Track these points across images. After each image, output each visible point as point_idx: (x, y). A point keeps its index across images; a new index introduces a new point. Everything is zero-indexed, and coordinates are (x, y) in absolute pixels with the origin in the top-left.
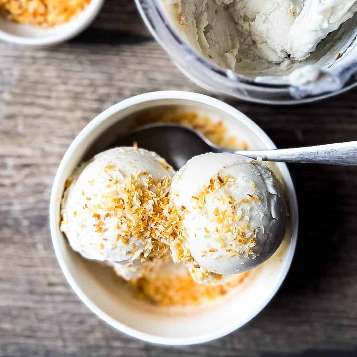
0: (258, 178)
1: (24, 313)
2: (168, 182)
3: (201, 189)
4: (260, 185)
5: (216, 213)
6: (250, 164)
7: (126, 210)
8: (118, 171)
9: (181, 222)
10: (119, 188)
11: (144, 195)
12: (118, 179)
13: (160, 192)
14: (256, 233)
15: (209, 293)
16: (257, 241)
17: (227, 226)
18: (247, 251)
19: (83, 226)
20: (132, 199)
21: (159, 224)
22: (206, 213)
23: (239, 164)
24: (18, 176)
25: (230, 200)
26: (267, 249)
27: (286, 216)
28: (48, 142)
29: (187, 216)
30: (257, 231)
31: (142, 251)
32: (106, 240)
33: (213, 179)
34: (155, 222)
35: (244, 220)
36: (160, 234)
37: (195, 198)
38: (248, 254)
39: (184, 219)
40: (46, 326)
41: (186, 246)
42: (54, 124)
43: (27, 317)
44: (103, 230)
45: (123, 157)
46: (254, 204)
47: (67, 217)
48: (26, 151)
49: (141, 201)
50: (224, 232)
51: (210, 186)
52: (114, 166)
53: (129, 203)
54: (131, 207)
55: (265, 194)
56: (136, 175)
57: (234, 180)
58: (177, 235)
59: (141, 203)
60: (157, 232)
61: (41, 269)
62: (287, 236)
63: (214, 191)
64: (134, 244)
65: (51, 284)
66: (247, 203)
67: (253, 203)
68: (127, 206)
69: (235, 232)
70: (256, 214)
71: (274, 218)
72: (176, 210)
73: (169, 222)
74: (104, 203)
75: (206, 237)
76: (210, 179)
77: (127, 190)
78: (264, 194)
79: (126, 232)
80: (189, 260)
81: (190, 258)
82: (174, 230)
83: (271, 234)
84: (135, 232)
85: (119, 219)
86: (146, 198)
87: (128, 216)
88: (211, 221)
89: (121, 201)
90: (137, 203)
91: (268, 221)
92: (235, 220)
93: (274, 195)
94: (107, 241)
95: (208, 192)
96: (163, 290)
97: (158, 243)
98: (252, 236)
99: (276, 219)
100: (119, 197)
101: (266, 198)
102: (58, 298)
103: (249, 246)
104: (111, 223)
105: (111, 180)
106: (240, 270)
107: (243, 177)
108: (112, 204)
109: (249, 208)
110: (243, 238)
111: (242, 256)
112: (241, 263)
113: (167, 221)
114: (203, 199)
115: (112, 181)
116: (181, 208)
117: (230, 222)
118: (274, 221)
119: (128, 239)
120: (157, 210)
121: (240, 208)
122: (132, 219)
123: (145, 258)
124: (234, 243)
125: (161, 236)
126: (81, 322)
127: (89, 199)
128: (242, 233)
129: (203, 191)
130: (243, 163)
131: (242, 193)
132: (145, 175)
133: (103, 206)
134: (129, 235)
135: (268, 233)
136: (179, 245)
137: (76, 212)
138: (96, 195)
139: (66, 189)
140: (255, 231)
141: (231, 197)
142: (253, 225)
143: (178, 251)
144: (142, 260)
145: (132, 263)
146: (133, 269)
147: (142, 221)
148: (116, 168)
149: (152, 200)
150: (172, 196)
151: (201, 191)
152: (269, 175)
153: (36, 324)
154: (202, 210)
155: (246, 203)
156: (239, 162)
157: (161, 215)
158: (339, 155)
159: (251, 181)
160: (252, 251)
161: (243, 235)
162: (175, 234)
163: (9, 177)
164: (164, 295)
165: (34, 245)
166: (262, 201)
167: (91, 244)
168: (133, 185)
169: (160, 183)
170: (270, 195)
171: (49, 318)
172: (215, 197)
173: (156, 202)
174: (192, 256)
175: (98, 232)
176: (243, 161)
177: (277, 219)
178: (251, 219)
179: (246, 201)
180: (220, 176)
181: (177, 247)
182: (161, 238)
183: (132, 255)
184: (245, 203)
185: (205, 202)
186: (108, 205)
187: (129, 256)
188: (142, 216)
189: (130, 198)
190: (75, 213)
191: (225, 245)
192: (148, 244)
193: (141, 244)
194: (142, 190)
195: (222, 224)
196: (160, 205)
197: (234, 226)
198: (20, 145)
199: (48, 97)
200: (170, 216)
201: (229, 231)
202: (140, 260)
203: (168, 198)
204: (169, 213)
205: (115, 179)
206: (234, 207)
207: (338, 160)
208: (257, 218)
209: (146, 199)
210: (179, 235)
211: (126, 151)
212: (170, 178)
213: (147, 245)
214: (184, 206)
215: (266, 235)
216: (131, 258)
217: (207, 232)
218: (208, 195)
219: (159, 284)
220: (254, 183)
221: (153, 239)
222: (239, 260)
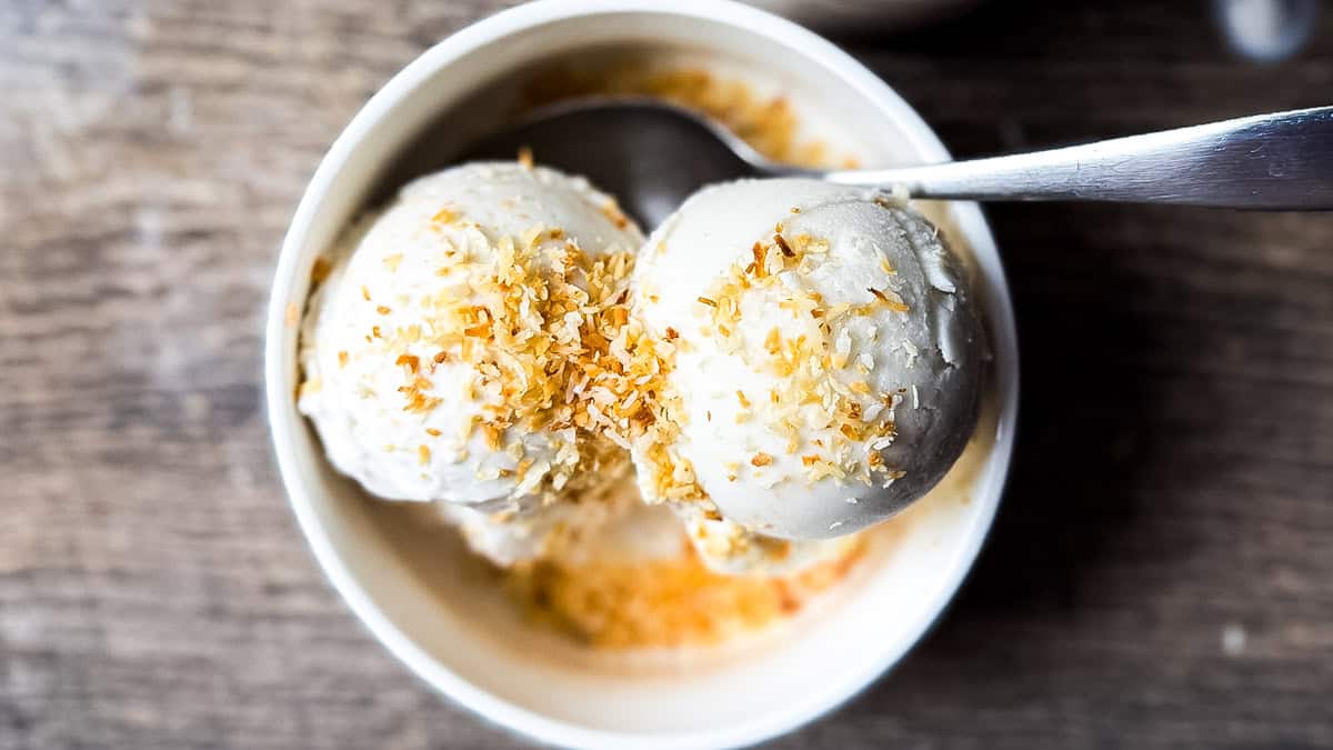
0: (901, 243)
1: (194, 677)
2: (626, 261)
3: (725, 275)
4: (904, 262)
5: (771, 346)
6: (873, 205)
7: (497, 341)
8: (473, 226)
9: (665, 378)
10: (478, 275)
11: (553, 298)
12: (474, 252)
13: (602, 289)
14: (894, 405)
15: (747, 609)
16: (896, 428)
17: (805, 385)
18: (866, 462)
19: (368, 393)
20: (516, 310)
21: (600, 385)
22: (743, 346)
23: (841, 203)
24: (174, 266)
25: (814, 305)
26: (928, 458)
27: (982, 362)
28: (265, 163)
29: (681, 359)
30: (897, 399)
31: (548, 469)
32: (437, 433)
33: (764, 244)
34: (587, 378)
35: (859, 367)
36: (603, 417)
37: (708, 302)
38: (870, 471)
39: (674, 367)
40: (258, 713)
41: (680, 452)
42: (281, 109)
43: (203, 688)
44: (427, 403)
45: (487, 189)
46: (888, 320)
47: (319, 371)
48: (199, 190)
49: (544, 315)
50: (797, 403)
51: (754, 265)
52: (462, 214)
53: (507, 320)
54: (514, 333)
55: (919, 292)
56: (528, 240)
57: (825, 248)
58: (654, 419)
59: (542, 321)
60: (591, 408)
61: (244, 545)
62: (982, 426)
63: (766, 281)
64: (522, 446)
65: (273, 590)
66: (865, 317)
67: (886, 314)
68: (499, 330)
69: (831, 404)
70: (894, 349)
71: (947, 361)
72: (649, 343)
73: (629, 378)
74: (429, 320)
75: (741, 420)
76: (752, 247)
77: (500, 281)
78: (917, 290)
79: (497, 409)
80: (689, 495)
81: (692, 487)
82: (644, 403)
83: (938, 411)
84: (526, 408)
85: (475, 368)
86: (558, 306)
87: (506, 360)
88: (758, 371)
89: (483, 316)
90: (531, 322)
91: (930, 370)
92: (829, 367)
93: (947, 293)
94: (439, 438)
95: (747, 285)
96: (610, 600)
97: (594, 445)
98: (880, 414)
99: (953, 366)
100: (478, 302)
101: (925, 301)
102: (295, 632)
103: (872, 448)
104: (451, 384)
105: (453, 253)
106: (846, 523)
107: (854, 240)
108: (458, 325)
109: (872, 331)
110: (854, 422)
111: (850, 478)
112: (849, 500)
113: (621, 373)
114: (733, 304)
115: (453, 256)
116: (665, 334)
117: (816, 372)
118: (948, 371)
119: (504, 429)
120: (593, 341)
121: (845, 331)
122: (517, 370)
123: (556, 493)
124: (827, 438)
125: (604, 421)
126: (366, 702)
127: (384, 311)
128: (853, 406)
129: (732, 283)
130: (852, 201)
131: (851, 286)
132: (555, 241)
133: (427, 330)
134: (507, 419)
135: (929, 407)
136: (659, 448)
137: (346, 354)
138: (407, 299)
139: (315, 286)
140: (890, 400)
141: (818, 298)
142: (886, 381)
143: (655, 465)
144: (548, 498)
145: (515, 508)
146: (521, 530)
147: (548, 375)
148: (466, 220)
149: (576, 312)
150: (637, 302)
151: (726, 282)
152: (931, 236)
153: (230, 711)
154: (731, 337)
155: (863, 314)
156: (839, 198)
157: (603, 358)
158: (1143, 171)
159: (879, 254)
160: (883, 460)
161: (856, 413)
162: (647, 414)
163: (147, 268)
164: (614, 616)
165: (221, 472)
166: (913, 311)
167: (392, 449)
168: (517, 267)
169: (601, 265)
170: (935, 295)
171: (269, 692)
172: (767, 300)
173: (590, 319)
174: (700, 482)
175: (412, 410)
176: (852, 194)
177: (958, 366)
178: (878, 362)
179: (865, 311)
180: (782, 236)
181: (653, 454)
182: (604, 428)
183: (516, 479)
184: (860, 315)
185: (740, 314)
186: (442, 328)
187: (506, 487)
188: (546, 360)
189: (511, 305)
190: (343, 357)
191: (801, 444)
192: (566, 446)
193: (544, 448)
194: (547, 282)
195: (791, 377)
196: (601, 328)
197: (826, 384)
198: (179, 173)
199: (265, 30)
200: (633, 359)
201: (812, 399)
202: (539, 498)
203: (626, 306)
204: (630, 351)
205: (463, 249)
206: (828, 327)
207: (1142, 188)
208: (897, 358)
209: (560, 309)
210: (657, 416)
211: (497, 175)
212: (630, 250)
213: (563, 450)
214: (674, 328)
215: (924, 412)
216: (513, 491)
217: (746, 404)
218: (748, 296)
219: (597, 582)
220: (888, 255)
221: (582, 432)
222: (841, 489)
